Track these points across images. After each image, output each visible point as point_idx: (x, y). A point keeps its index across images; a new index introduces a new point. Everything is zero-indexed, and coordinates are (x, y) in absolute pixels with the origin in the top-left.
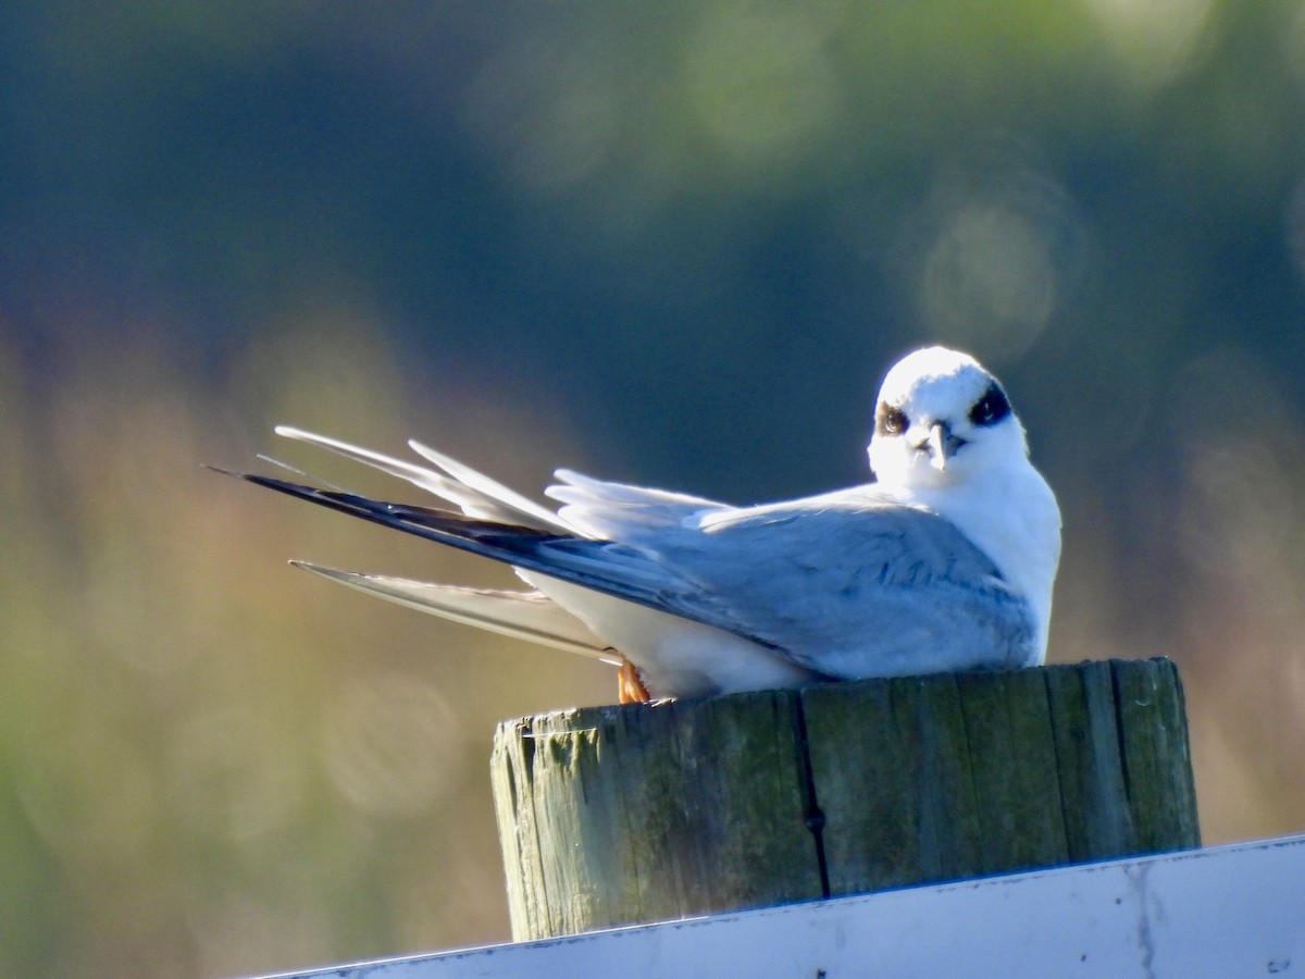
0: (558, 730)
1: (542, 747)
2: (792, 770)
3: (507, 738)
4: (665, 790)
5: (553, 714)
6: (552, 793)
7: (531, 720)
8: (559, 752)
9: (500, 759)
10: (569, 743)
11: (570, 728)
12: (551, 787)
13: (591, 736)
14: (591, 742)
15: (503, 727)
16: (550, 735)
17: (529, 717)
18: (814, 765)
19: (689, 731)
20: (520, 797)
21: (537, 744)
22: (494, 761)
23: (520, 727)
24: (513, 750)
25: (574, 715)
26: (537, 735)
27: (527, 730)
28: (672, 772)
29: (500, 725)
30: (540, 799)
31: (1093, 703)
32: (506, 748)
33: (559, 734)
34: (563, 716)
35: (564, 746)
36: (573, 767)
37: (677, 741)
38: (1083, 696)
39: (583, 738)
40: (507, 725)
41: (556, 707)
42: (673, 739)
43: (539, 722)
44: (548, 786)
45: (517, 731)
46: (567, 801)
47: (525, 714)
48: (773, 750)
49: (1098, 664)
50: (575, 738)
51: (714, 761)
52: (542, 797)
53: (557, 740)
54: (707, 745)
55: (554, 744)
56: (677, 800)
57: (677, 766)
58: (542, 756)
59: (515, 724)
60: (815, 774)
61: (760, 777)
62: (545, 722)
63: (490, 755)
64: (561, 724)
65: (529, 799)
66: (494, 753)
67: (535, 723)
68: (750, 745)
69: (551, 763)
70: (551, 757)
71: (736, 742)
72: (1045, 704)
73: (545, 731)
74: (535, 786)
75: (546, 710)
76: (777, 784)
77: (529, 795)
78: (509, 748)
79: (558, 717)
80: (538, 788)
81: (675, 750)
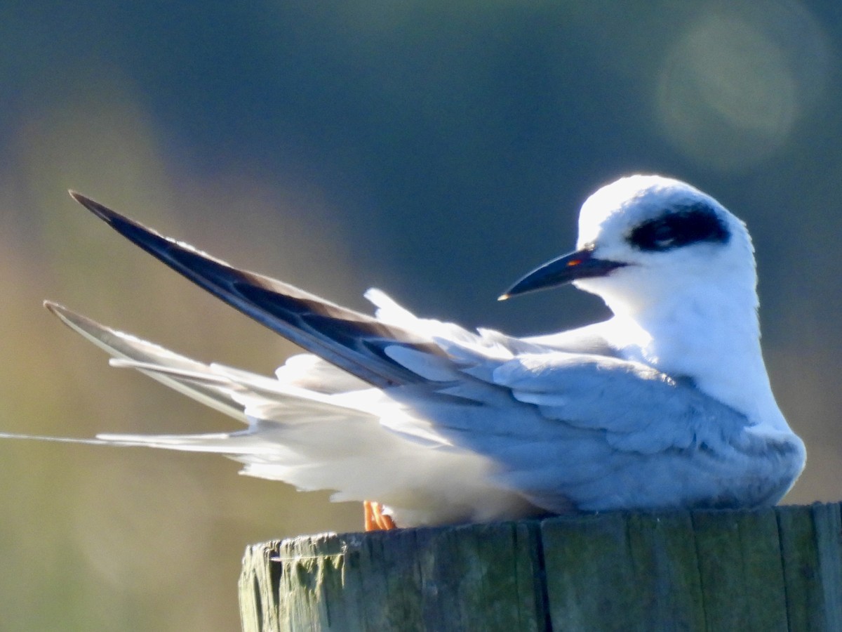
0: (305, 554)
1: (289, 570)
2: (529, 600)
3: (254, 560)
4: (406, 615)
5: (300, 539)
6: (297, 616)
7: (279, 544)
8: (305, 575)
9: (247, 580)
10: (315, 567)
11: (316, 552)
12: (296, 609)
13: (336, 562)
14: (336, 567)
15: (251, 550)
16: (297, 559)
17: (277, 541)
18: (552, 595)
19: (431, 560)
20: (266, 618)
21: (284, 567)
22: (241, 583)
23: (268, 550)
24: (261, 571)
25: (321, 541)
26: (283, 559)
27: (274, 554)
28: (414, 599)
29: (248, 548)
30: (285, 621)
31: (823, 544)
32: (254, 570)
33: (306, 558)
34: (310, 541)
35: (310, 570)
36: (318, 590)
37: (420, 568)
38: (814, 537)
39: (328, 563)
40: (255, 548)
41: (303, 533)
42: (415, 565)
43: (287, 546)
44: (293, 608)
45: (265, 554)
46: (311, 624)
47: (272, 538)
48: (512, 579)
49: (829, 506)
50: (320, 563)
51: (454, 588)
52: (287, 619)
53: (303, 564)
54: (449, 573)
55: (300, 568)
56: (418, 626)
57: (419, 592)
58: (289, 582)
59: (264, 547)
60: (552, 604)
61: (498, 605)
62: (292, 546)
63: (238, 577)
64: (308, 549)
65: (274, 620)
66: (242, 574)
67: (283, 547)
68: (491, 576)
69: (297, 586)
70: (297, 580)
71: (477, 571)
72: (776, 543)
73: (292, 554)
74: (280, 607)
75: (293, 535)
76: (515, 614)
77: (275, 616)
78: (257, 570)
79: (305, 542)
80: (284, 609)
81: (416, 577)
